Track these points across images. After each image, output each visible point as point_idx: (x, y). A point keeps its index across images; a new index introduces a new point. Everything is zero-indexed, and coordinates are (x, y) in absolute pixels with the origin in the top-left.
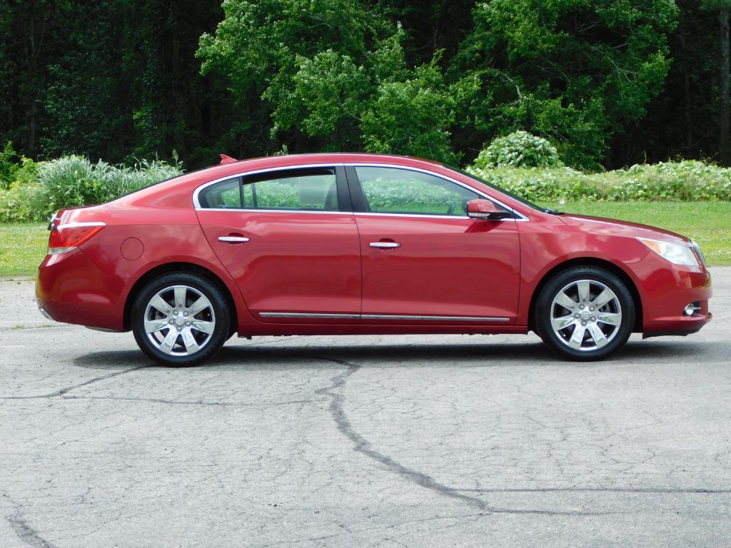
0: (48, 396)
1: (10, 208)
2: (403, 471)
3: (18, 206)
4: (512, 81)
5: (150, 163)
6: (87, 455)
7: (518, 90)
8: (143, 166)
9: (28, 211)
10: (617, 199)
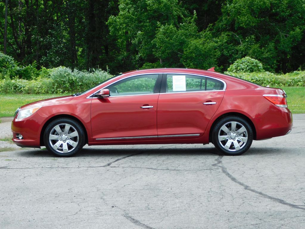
0: (104, 166)
1: (38, 88)
2: (270, 198)
3: (41, 87)
4: (238, 37)
5: (96, 70)
6: (137, 190)
7: (240, 41)
8: (93, 71)
9: (46, 89)
10: (289, 85)
